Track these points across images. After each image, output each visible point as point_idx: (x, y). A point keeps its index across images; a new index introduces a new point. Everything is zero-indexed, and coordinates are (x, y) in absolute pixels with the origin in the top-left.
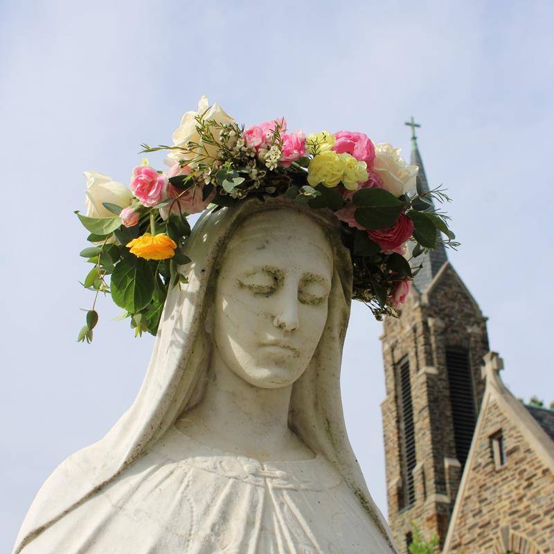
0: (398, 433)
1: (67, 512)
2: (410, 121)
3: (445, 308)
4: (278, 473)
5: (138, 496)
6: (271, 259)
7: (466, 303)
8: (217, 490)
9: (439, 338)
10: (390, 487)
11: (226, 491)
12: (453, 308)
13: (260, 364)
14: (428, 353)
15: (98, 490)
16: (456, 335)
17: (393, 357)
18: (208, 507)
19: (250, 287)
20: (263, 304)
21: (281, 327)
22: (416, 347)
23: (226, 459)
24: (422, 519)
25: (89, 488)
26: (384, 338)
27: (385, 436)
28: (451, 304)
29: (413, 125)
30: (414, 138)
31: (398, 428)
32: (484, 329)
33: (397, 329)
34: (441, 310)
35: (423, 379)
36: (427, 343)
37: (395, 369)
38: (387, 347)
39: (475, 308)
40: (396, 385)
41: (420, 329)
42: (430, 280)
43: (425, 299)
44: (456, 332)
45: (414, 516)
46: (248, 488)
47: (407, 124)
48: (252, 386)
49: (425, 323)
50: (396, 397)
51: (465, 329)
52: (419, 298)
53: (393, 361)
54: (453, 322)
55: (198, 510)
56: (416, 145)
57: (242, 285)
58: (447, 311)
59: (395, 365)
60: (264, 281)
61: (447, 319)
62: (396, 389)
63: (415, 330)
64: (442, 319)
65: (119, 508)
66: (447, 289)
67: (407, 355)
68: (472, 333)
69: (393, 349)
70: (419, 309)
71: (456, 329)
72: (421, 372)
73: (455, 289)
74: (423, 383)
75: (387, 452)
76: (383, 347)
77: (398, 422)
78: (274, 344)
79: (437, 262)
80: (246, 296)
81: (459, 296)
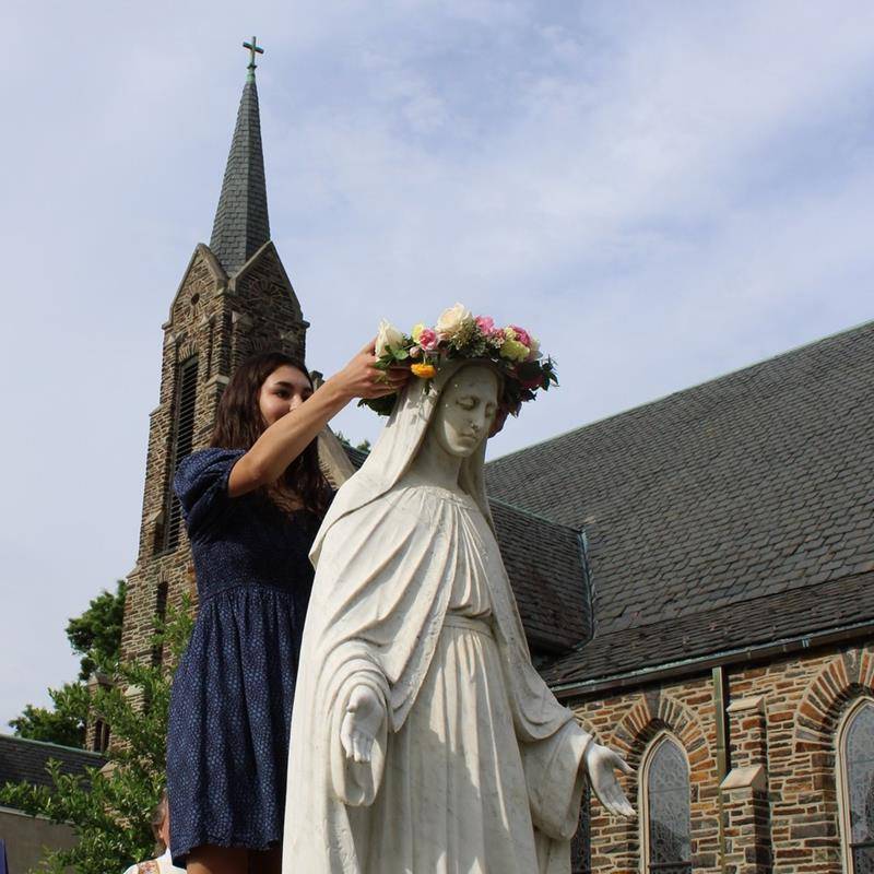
0: (168, 454)
1: (365, 505)
2: (250, 43)
3: (257, 302)
4: (460, 500)
5: (402, 502)
6: (474, 392)
7: (285, 299)
8: (438, 505)
9: (242, 340)
10: (147, 521)
11: (441, 505)
12: (267, 303)
13: (460, 444)
14: (225, 357)
15: (382, 496)
16: (264, 339)
17: (177, 354)
18: (435, 513)
19: (462, 405)
20: (466, 413)
21: (474, 427)
22: (210, 347)
23: (438, 489)
24: (183, 569)
25: (377, 495)
26: (168, 328)
27: (149, 455)
28: (265, 298)
29: (254, 48)
30: (252, 67)
31: (169, 448)
32: (303, 337)
33: (189, 318)
34: (251, 304)
35: (213, 390)
36: (226, 344)
37: (176, 371)
38: (171, 339)
39: (294, 308)
40: (174, 392)
41: (219, 325)
42: (243, 262)
43: (232, 286)
44: (266, 336)
45: (173, 563)
46: (450, 506)
47: (246, 46)
48: (448, 454)
49: (227, 318)
50: (173, 408)
51: (277, 334)
52: (224, 283)
53: (177, 360)
54: (264, 321)
55: (432, 512)
56: (253, 75)
57: (457, 403)
58: (258, 306)
59: (177, 365)
60: (469, 403)
61: (256, 317)
62: (174, 398)
63: (212, 323)
64: (250, 315)
65: (393, 507)
66: (263, 278)
67: (197, 354)
68: (285, 339)
69: (178, 343)
70: (222, 298)
71: (265, 331)
72: (212, 380)
73: (273, 279)
74: (213, 395)
75: (149, 477)
76: (166, 339)
77: (170, 440)
78: (470, 435)
79: (256, 239)
80: (459, 409)
81: (277, 288)
